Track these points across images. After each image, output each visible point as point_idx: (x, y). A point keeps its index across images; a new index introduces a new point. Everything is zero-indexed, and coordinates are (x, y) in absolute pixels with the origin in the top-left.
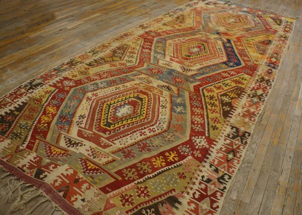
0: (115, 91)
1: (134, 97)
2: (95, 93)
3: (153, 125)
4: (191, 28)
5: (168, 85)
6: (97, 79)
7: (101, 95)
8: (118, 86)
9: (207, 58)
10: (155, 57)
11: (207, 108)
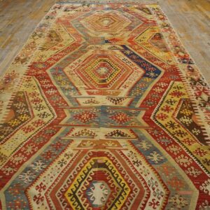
0: (62, 169)
1: (94, 166)
2: (38, 183)
3: (149, 196)
4: (75, 45)
5: (115, 130)
6: (23, 162)
7: (50, 184)
8: (60, 159)
9: (124, 76)
10: (69, 97)
11: (179, 141)
